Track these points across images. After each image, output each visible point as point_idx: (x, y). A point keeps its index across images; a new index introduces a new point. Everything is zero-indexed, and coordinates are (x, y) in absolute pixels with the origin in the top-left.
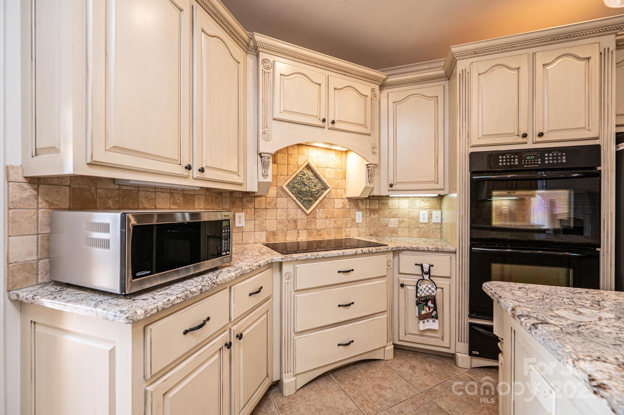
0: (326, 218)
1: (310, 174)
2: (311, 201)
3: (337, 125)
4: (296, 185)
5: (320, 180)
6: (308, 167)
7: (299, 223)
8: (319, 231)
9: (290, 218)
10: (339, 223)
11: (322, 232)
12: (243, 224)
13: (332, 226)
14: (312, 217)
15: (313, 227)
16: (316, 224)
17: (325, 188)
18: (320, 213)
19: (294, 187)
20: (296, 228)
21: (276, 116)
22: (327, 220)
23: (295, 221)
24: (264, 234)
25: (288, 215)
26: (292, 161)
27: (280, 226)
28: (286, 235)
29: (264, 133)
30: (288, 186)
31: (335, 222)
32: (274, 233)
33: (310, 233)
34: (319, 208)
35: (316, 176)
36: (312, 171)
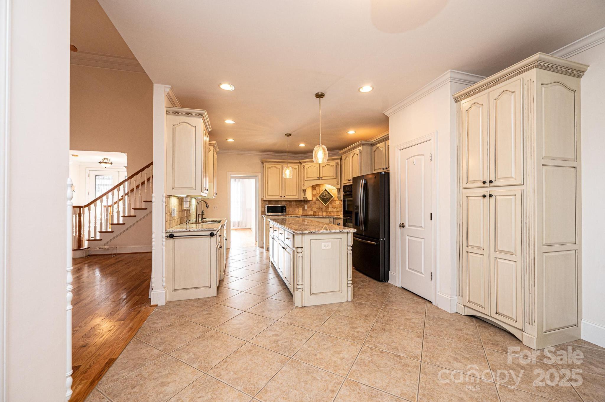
0: (333, 208)
1: (326, 192)
2: (327, 202)
3: (323, 178)
4: (322, 197)
5: (330, 194)
6: (326, 190)
7: (323, 209)
8: (330, 212)
9: (320, 207)
10: (338, 210)
11: (331, 212)
12: (307, 209)
13: (335, 210)
14: (327, 207)
15: (328, 211)
16: (329, 210)
17: (332, 197)
18: (330, 206)
19: (321, 197)
20: (322, 211)
21: (306, 179)
22: (333, 209)
23: (322, 208)
24: (313, 212)
25: (319, 206)
26: (321, 189)
27: (317, 210)
28: (319, 213)
29: (303, 184)
30: (319, 197)
31: (336, 209)
32: (315, 212)
33: (327, 212)
34: (330, 204)
35: (328, 193)
36: (327, 191)
